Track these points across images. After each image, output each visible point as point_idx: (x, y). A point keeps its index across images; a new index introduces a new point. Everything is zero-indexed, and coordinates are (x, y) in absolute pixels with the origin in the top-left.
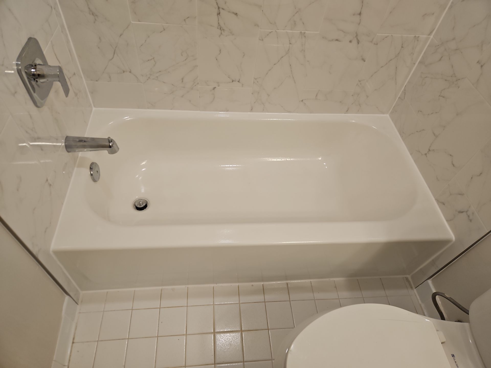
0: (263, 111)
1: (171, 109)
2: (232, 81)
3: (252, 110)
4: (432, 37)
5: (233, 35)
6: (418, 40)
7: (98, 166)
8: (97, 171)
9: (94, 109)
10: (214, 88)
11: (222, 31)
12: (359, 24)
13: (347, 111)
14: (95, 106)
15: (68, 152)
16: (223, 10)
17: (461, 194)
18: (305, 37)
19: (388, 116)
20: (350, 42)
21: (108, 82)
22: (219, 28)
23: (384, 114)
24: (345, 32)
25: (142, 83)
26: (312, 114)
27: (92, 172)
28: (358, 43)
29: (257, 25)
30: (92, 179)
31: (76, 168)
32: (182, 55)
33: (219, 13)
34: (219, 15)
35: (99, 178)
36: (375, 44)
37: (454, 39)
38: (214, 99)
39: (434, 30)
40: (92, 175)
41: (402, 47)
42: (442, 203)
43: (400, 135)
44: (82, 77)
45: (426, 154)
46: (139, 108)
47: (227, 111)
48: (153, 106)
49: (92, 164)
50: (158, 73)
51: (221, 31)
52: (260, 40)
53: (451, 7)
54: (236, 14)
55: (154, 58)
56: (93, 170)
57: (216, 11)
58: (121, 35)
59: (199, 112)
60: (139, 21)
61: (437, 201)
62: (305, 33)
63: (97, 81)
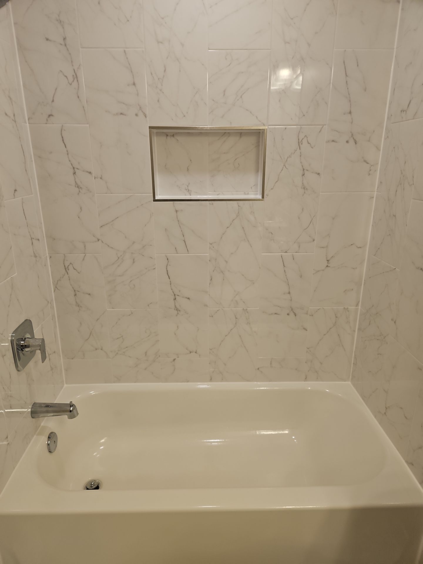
0: (222, 380)
1: (135, 382)
2: (189, 352)
3: (211, 380)
4: (360, 307)
6: (348, 311)
8: (54, 441)
9: (65, 385)
10: (174, 360)
12: (291, 300)
13: (306, 379)
15: (33, 418)
16: (178, 296)
18: (247, 312)
19: (350, 383)
20: (288, 314)
21: (82, 359)
22: (176, 309)
23: (345, 381)
24: (280, 307)
25: (111, 358)
26: (271, 383)
27: (49, 442)
28: (296, 316)
29: (206, 306)
30: (48, 449)
31: (35, 436)
32: (146, 332)
34: (175, 300)
35: (55, 450)
36: (310, 315)
38: (174, 370)
39: (359, 302)
40: (48, 445)
41: (336, 317)
42: (411, 464)
43: (363, 399)
44: (60, 356)
45: (385, 413)
46: (106, 383)
47: (188, 382)
48: (119, 379)
50: (125, 348)
51: (178, 311)
52: (210, 316)
54: (189, 298)
55: (122, 336)
56: (51, 439)
58: (98, 320)
59: (161, 383)
60: (113, 309)
61: (407, 462)
62: (247, 309)
63: (72, 359)
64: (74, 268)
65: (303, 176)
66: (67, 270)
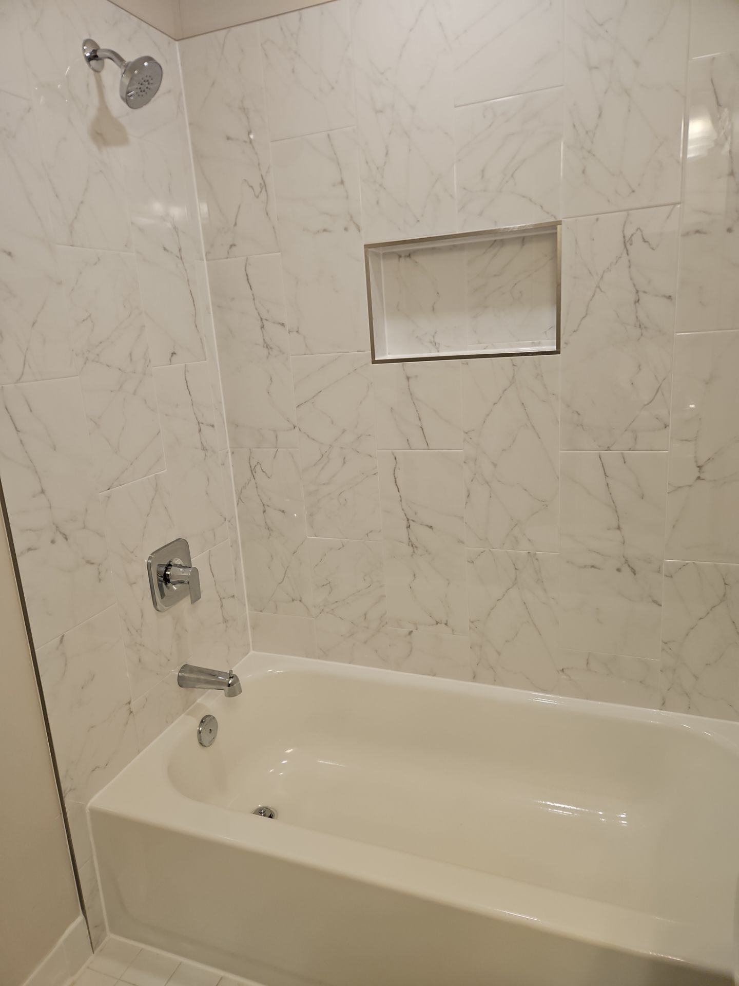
0: (494, 682)
1: (350, 663)
2: (435, 623)
5: (430, 554)
8: (211, 730)
9: (252, 652)
10: (411, 633)
12: (624, 542)
13: (663, 705)
14: (254, 649)
15: (181, 686)
16: (412, 522)
18: (537, 559)
20: (619, 570)
21: (274, 613)
24: (603, 555)
25: (313, 617)
28: (635, 574)
29: (461, 542)
30: (198, 738)
31: (183, 715)
32: (364, 580)
33: (409, 526)
34: (409, 529)
35: (210, 744)
36: (667, 576)
38: (411, 651)
41: (725, 584)
44: (245, 605)
47: (434, 675)
48: (325, 654)
49: (208, 716)
50: (334, 603)
51: (413, 548)
52: (469, 562)
54: (431, 527)
55: (329, 583)
56: (206, 726)
57: (405, 523)
59: (390, 671)
60: (316, 536)
62: (535, 554)
63: (261, 611)
64: (262, 470)
65: (637, 304)
66: (253, 472)
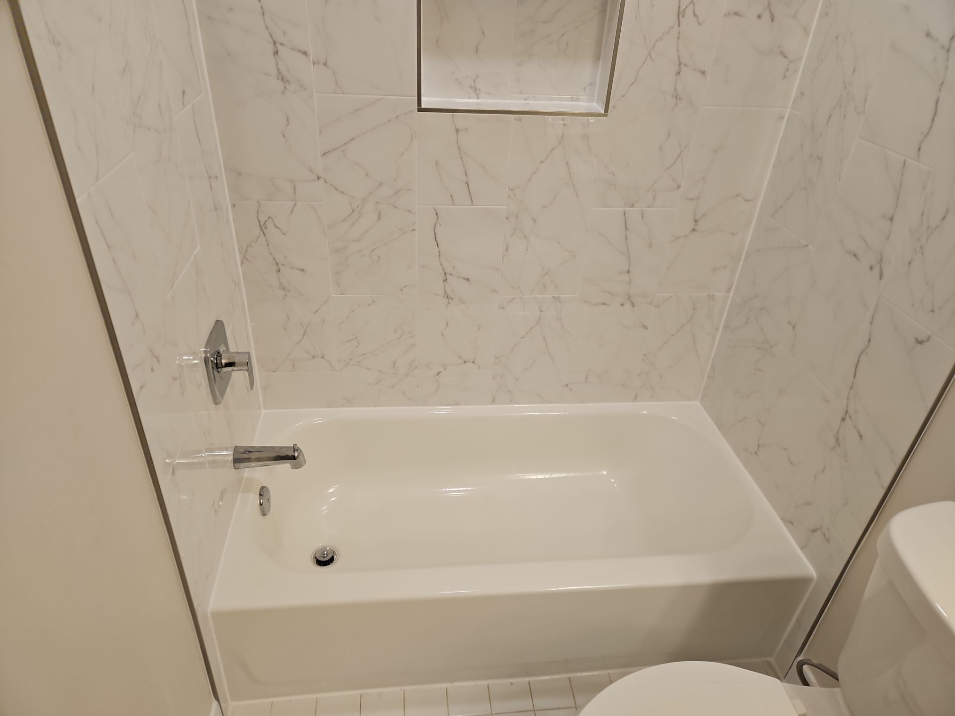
0: (510, 402)
1: (375, 406)
2: (463, 362)
3: (493, 401)
4: (731, 294)
5: (464, 303)
6: (714, 300)
7: (269, 491)
8: (268, 499)
9: (263, 411)
10: (439, 373)
11: (450, 300)
12: (630, 283)
13: (635, 398)
14: (265, 408)
15: (236, 469)
16: (450, 276)
17: (809, 504)
18: (560, 302)
19: (697, 403)
20: (622, 305)
21: (291, 372)
22: (446, 296)
23: (691, 401)
24: (612, 294)
25: (337, 371)
26: (583, 404)
27: (261, 501)
28: (633, 307)
29: (495, 291)
30: (261, 511)
31: (240, 494)
32: (395, 332)
33: (446, 280)
34: (445, 282)
35: (269, 511)
36: (656, 306)
37: (757, 296)
38: (438, 388)
39: (732, 286)
40: (261, 504)
41: (694, 309)
43: (719, 429)
44: (255, 368)
45: (756, 452)
46: (328, 407)
47: (458, 404)
48: (349, 402)
49: (263, 488)
50: (361, 356)
52: (500, 308)
53: (746, 257)
54: (468, 280)
55: (356, 338)
56: (264, 496)
57: (442, 277)
58: (316, 312)
59: (416, 407)
60: (342, 294)
61: (783, 519)
62: (559, 297)
63: (274, 372)
64: (275, 225)
65: (678, 75)
66: (263, 228)
